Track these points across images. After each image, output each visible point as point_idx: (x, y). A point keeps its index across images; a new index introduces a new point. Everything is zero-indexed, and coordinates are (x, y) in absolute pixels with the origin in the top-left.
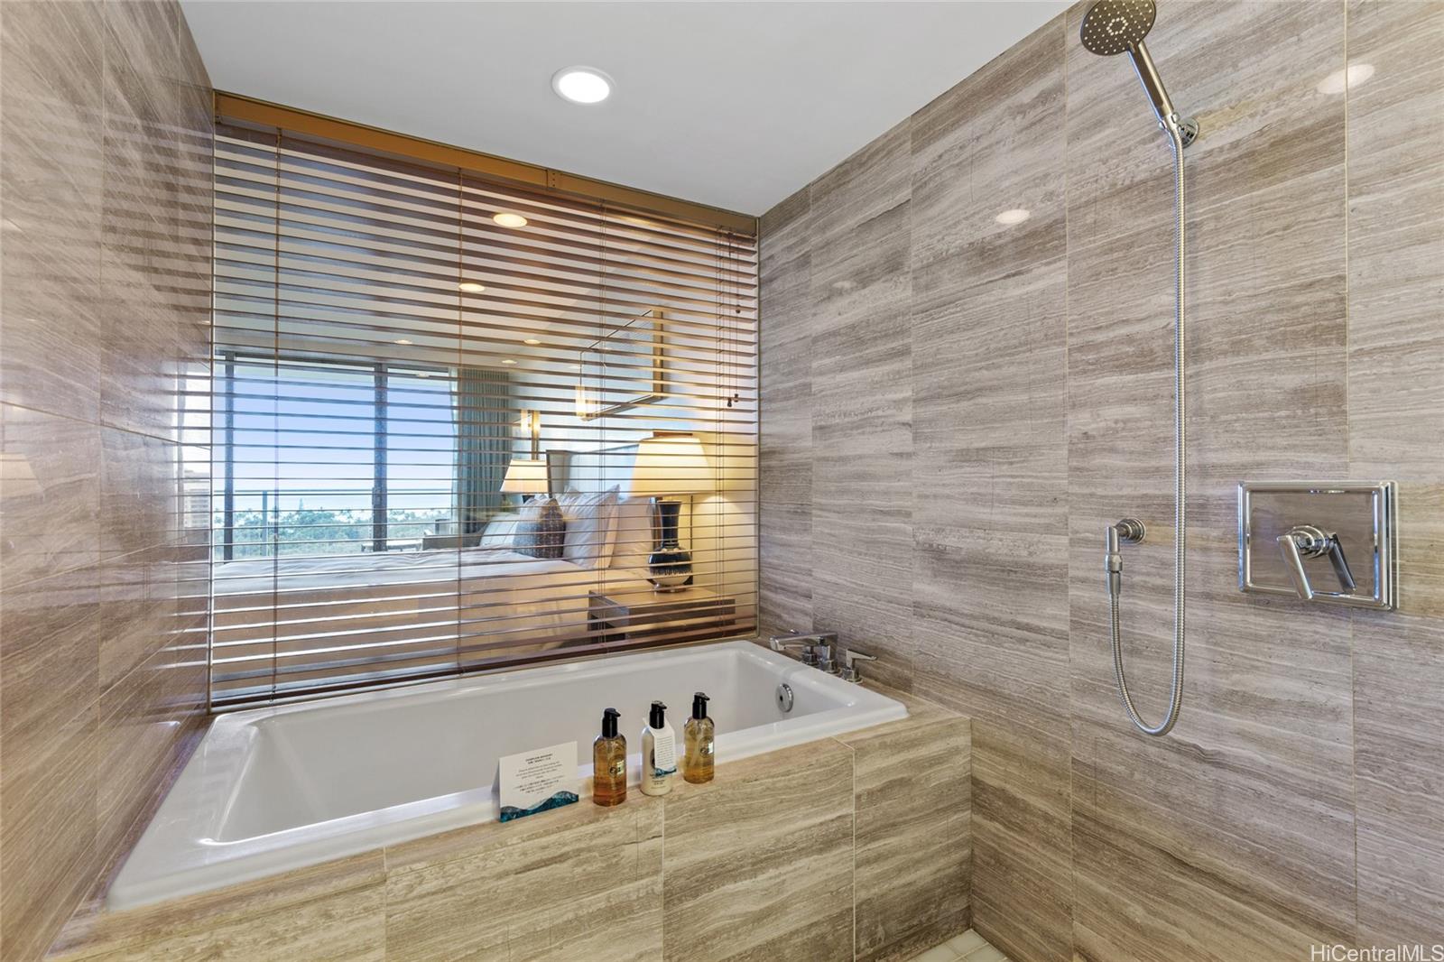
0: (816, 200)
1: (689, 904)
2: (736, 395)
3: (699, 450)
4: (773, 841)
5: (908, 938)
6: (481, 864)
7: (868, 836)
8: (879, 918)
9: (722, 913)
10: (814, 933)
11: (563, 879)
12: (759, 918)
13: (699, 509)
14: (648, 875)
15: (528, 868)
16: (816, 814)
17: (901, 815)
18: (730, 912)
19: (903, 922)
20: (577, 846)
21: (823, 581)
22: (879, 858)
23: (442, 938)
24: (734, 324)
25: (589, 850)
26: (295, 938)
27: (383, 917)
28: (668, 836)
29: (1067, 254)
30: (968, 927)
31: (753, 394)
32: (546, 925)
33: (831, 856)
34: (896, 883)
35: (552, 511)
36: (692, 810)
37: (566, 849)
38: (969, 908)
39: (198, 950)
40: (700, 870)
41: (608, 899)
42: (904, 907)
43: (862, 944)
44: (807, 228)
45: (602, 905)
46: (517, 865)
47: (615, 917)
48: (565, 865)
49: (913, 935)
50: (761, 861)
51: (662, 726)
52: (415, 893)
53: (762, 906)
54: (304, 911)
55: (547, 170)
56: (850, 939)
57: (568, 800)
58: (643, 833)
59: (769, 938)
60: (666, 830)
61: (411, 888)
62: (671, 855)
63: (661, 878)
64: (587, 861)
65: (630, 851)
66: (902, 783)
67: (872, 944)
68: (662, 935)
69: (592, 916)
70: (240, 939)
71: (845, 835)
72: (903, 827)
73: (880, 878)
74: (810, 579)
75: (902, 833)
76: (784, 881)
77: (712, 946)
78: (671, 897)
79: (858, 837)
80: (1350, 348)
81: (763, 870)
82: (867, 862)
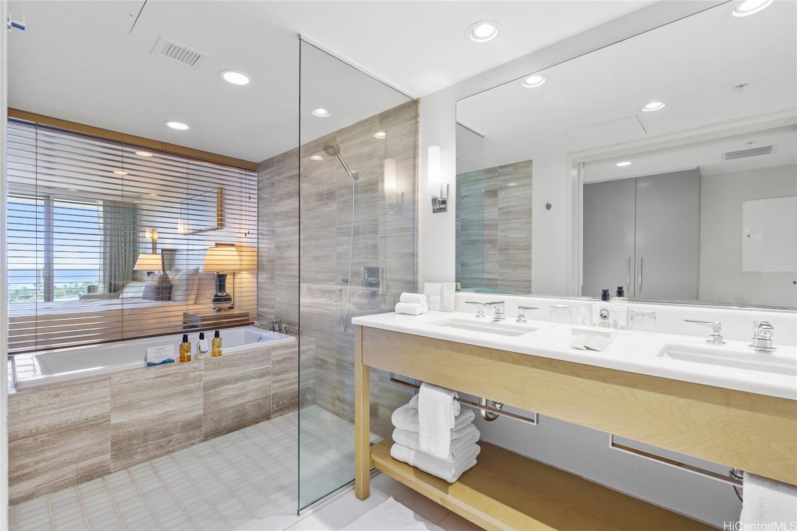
0: (277, 163)
1: (212, 391)
2: (249, 232)
3: (236, 253)
4: (242, 374)
5: (291, 405)
6: (142, 375)
7: (277, 374)
8: (281, 399)
9: (224, 394)
10: (256, 402)
11: (169, 381)
12: (237, 396)
13: (238, 276)
14: (198, 382)
15: (157, 377)
16: (257, 366)
17: (289, 368)
18: (227, 394)
19: (289, 401)
20: (174, 372)
21: (279, 302)
22: (280, 381)
23: (129, 396)
24: (248, 204)
25: (178, 373)
26: (82, 393)
27: (110, 389)
28: (205, 371)
29: (337, 201)
30: (314, 404)
31: (256, 232)
32: (163, 394)
33: (263, 379)
34: (286, 389)
35: (164, 279)
36: (214, 363)
37: (170, 373)
38: (315, 398)
39: (52, 394)
40: (216, 381)
41: (184, 388)
42: (290, 396)
43: (274, 407)
44: (274, 172)
45: (182, 390)
46: (154, 376)
47: (186, 393)
48: (170, 377)
49: (293, 405)
50: (238, 380)
51: (203, 339)
52: (120, 382)
53: (239, 393)
54: (85, 386)
55: (162, 142)
56: (270, 404)
57: (171, 361)
58: (196, 369)
59: (241, 403)
60: (204, 369)
61: (119, 381)
62: (206, 376)
63: (202, 383)
64: (176, 377)
65: (192, 374)
66: (290, 358)
67: (278, 406)
68: (202, 400)
69: (179, 393)
70: (65, 392)
71: (268, 373)
72: (290, 372)
73: (280, 387)
74: (274, 301)
75: (289, 373)
76: (246, 386)
77: (220, 404)
78: (205, 389)
79: (273, 374)
80: (379, 236)
81: (238, 382)
82: (277, 382)
